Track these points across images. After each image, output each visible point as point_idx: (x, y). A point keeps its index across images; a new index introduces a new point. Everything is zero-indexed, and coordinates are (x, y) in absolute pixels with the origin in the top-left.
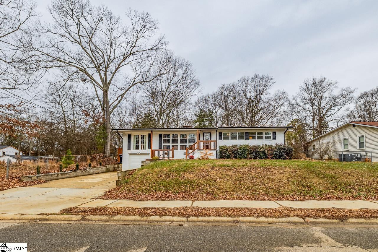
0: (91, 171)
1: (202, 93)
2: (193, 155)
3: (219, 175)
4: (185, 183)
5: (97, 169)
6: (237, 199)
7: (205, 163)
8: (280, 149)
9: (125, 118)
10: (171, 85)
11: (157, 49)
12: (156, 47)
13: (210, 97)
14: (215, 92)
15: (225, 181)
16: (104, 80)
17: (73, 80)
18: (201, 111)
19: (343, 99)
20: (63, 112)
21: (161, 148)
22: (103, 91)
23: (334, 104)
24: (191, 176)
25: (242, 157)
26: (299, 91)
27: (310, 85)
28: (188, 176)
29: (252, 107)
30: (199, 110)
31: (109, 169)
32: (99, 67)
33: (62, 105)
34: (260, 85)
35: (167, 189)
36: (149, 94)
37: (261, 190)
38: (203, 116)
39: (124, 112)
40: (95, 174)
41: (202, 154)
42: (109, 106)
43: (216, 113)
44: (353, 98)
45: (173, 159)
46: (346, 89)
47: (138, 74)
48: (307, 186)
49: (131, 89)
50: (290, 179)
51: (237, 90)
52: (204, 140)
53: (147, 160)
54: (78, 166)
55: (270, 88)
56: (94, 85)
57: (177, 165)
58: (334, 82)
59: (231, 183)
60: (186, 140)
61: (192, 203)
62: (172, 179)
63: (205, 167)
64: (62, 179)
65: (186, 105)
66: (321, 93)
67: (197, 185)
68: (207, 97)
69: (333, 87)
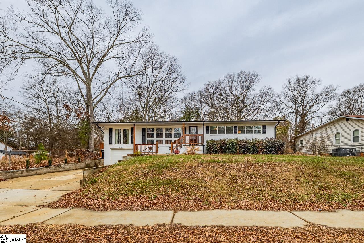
0: (67, 167)
1: (188, 89)
2: (179, 150)
3: (208, 173)
4: (166, 184)
5: (74, 165)
6: (237, 208)
7: (192, 158)
8: (271, 143)
9: (113, 114)
10: (156, 81)
11: (141, 42)
12: (140, 39)
13: (196, 94)
14: (201, 90)
15: (217, 180)
16: (87, 74)
17: (54, 74)
18: (188, 108)
19: (326, 97)
20: (47, 108)
21: (145, 143)
22: (86, 85)
23: (316, 102)
24: (175, 174)
25: (231, 152)
26: (282, 89)
27: (293, 83)
28: (172, 174)
29: (238, 103)
30: (185, 108)
31: (89, 165)
32: (81, 60)
33: (45, 100)
34: (246, 81)
35: (142, 192)
36: (134, 89)
37: (267, 194)
38: (189, 113)
39: (111, 109)
40: (72, 170)
41: (188, 149)
42: (93, 101)
43: (202, 110)
44: (335, 96)
45: (157, 154)
46: (329, 87)
47: (122, 69)
48: (325, 188)
49: (116, 83)
50: (299, 178)
51: (223, 86)
52: (190, 134)
53: (129, 155)
54: (50, 162)
55: (256, 84)
56: (76, 79)
57: (159, 161)
58: (317, 80)
59: (225, 184)
60: (171, 134)
61: (173, 214)
62: (151, 178)
63: (192, 163)
64: (28, 176)
65: (173, 102)
66: (304, 91)
67: (182, 187)
68: (193, 95)
69: (316, 84)
